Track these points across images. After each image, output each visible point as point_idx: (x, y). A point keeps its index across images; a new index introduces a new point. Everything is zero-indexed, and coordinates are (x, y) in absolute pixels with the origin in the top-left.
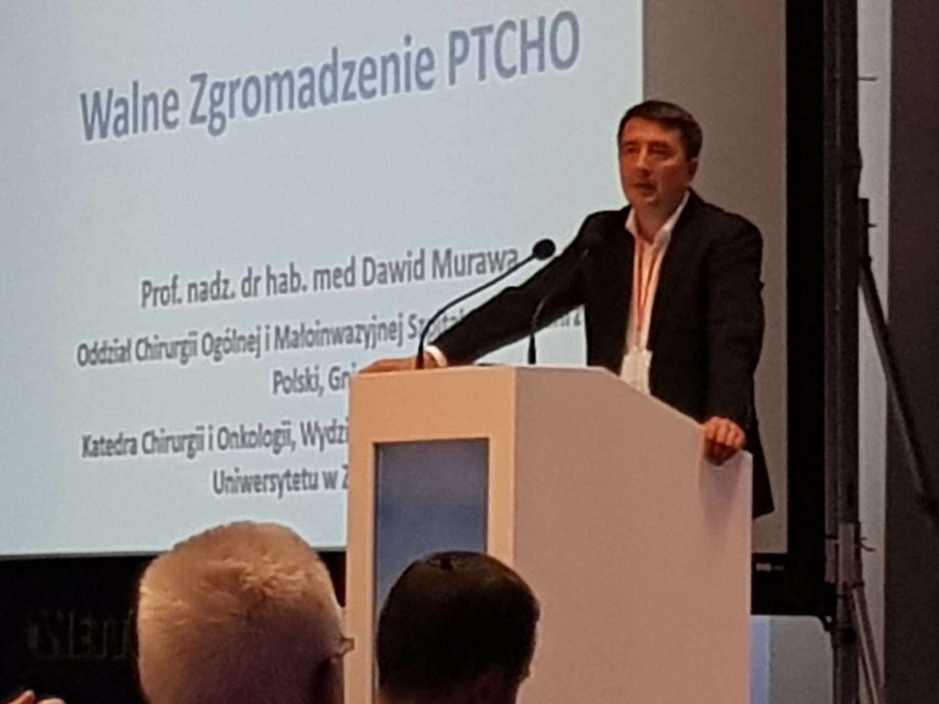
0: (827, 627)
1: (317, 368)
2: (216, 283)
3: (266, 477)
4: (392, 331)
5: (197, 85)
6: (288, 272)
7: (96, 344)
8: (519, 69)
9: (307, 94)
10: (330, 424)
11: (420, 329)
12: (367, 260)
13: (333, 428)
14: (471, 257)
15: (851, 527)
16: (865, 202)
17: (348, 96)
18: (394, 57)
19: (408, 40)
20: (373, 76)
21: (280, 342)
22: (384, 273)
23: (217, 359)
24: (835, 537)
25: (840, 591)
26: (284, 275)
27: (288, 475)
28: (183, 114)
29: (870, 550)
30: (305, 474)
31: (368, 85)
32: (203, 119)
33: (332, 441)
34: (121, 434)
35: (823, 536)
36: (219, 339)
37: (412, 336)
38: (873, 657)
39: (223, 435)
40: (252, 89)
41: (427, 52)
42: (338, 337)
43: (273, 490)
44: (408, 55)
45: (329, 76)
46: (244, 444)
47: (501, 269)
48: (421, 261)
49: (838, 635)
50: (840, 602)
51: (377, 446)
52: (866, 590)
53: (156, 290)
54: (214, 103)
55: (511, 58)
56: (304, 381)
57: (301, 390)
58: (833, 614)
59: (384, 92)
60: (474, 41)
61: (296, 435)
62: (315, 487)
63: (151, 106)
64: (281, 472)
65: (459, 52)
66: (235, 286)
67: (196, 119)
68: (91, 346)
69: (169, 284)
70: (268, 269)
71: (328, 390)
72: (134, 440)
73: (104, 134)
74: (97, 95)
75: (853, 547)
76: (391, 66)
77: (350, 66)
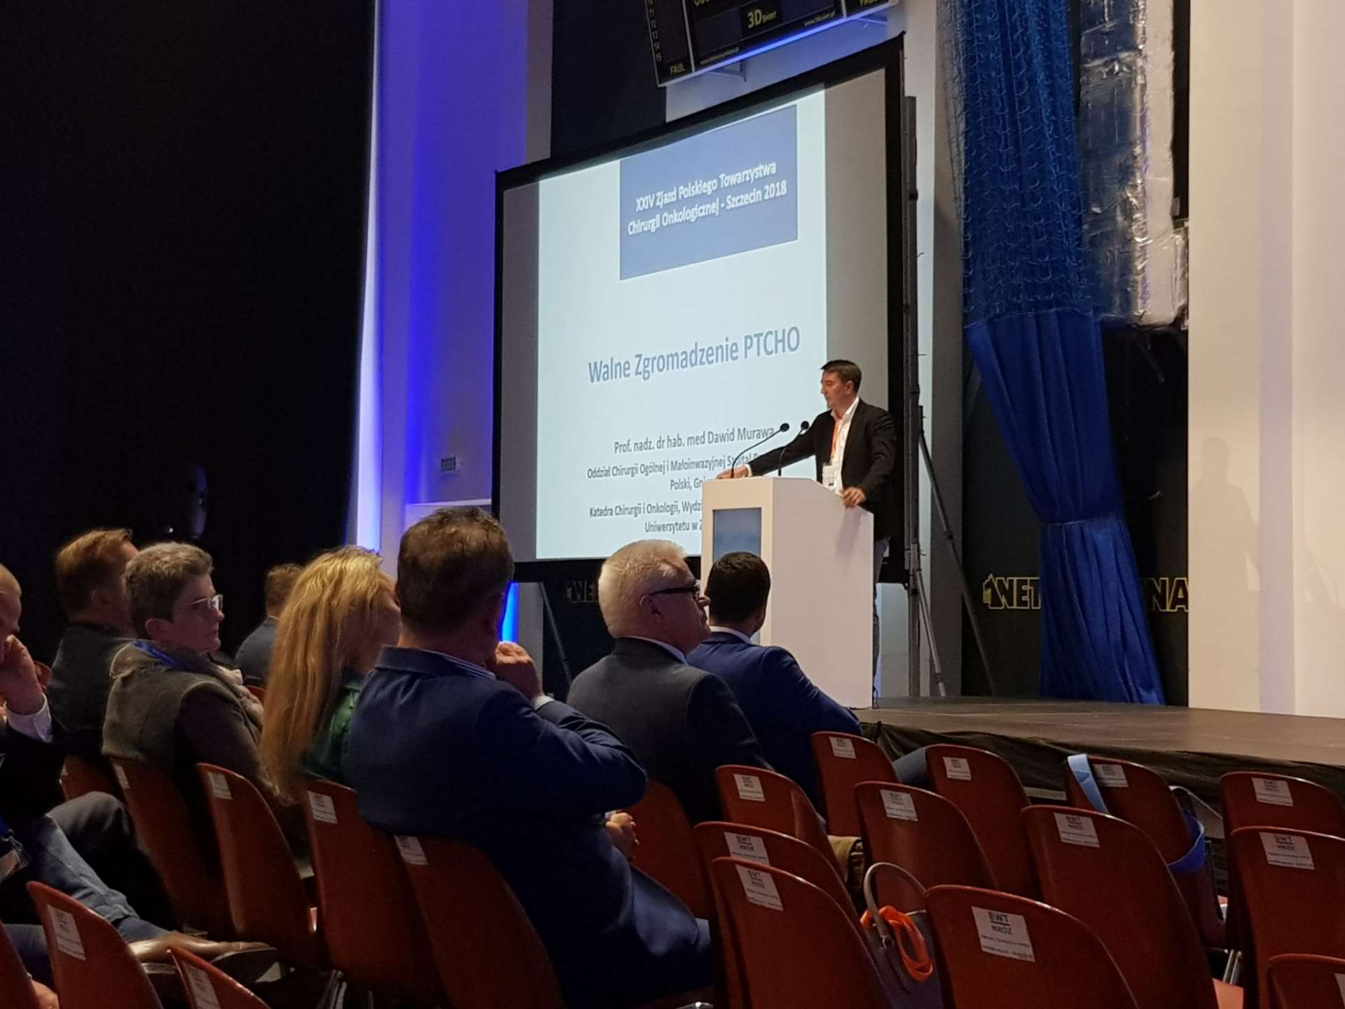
0: (906, 588)
1: (689, 479)
2: (646, 443)
3: (668, 525)
4: (721, 462)
5: (638, 359)
6: (676, 437)
7: (595, 469)
8: (774, 352)
9: (684, 363)
10: (694, 502)
11: (732, 461)
12: (710, 433)
13: (696, 504)
14: (754, 431)
15: (916, 545)
16: (922, 407)
17: (702, 363)
18: (721, 346)
19: (727, 339)
20: (712, 355)
21: (673, 468)
22: (717, 438)
23: (647, 475)
24: (909, 549)
25: (911, 573)
26: (674, 439)
27: (676, 524)
28: (632, 371)
29: (924, 555)
30: (684, 524)
31: (710, 359)
32: (640, 373)
33: (695, 510)
34: (606, 507)
35: (904, 550)
36: (647, 466)
37: (729, 465)
38: (925, 601)
39: (649, 507)
40: (661, 361)
41: (735, 344)
42: (697, 465)
43: (670, 530)
44: (727, 346)
45: (693, 355)
46: (658, 510)
47: (767, 435)
48: (733, 433)
49: (911, 592)
50: (911, 578)
51: (714, 511)
52: (923, 572)
53: (621, 446)
54: (645, 367)
55: (771, 347)
56: (684, 484)
57: (682, 488)
58: (908, 582)
59: (717, 361)
60: (755, 340)
61: (680, 508)
62: (688, 529)
63: (618, 368)
64: (674, 523)
65: (748, 345)
66: (654, 444)
67: (637, 373)
68: (593, 470)
69: (626, 443)
70: (668, 437)
71: (693, 488)
72: (611, 510)
73: (598, 380)
74: (596, 363)
75: (917, 554)
76: (720, 351)
77: (702, 350)
